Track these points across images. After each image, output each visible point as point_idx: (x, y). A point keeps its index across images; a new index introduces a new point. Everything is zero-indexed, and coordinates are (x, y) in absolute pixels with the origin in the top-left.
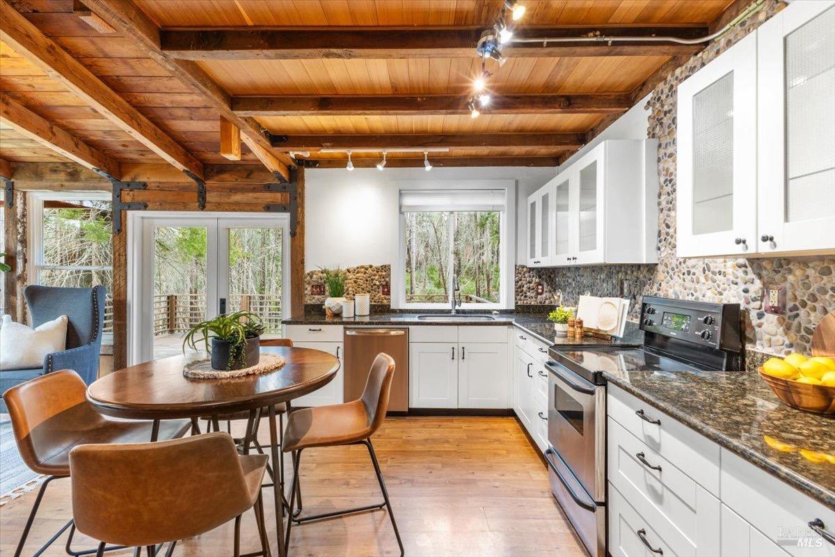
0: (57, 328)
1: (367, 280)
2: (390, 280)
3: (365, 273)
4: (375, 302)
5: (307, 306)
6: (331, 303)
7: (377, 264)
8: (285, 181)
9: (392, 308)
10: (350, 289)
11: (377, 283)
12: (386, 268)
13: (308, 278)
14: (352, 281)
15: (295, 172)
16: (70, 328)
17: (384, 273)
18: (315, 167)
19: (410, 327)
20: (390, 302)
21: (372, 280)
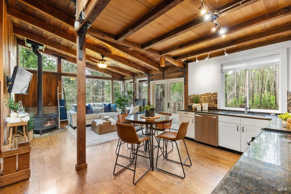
0: (138, 107)
1: (208, 98)
2: (217, 98)
3: (208, 96)
4: (211, 106)
5: (189, 106)
6: (194, 105)
7: (212, 92)
8: (182, 68)
9: (218, 109)
10: (202, 101)
11: (212, 99)
12: (216, 94)
13: (189, 97)
14: (203, 98)
15: (185, 65)
16: (140, 107)
17: (215, 96)
18: (191, 62)
19: (219, 116)
20: (217, 106)
21: (210, 98)
